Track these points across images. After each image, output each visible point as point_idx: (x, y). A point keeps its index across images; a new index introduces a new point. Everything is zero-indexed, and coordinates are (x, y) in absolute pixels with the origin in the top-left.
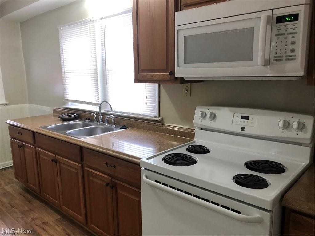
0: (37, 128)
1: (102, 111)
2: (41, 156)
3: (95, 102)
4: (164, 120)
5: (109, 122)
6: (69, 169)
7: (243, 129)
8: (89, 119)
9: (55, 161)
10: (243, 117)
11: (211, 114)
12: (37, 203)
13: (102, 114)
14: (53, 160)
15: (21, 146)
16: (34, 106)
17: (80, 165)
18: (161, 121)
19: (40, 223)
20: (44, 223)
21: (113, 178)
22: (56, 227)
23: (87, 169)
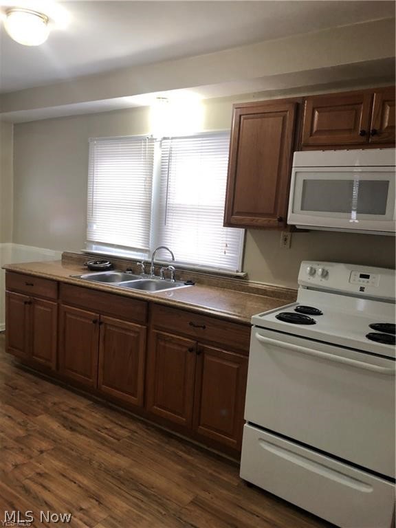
0: (66, 277)
1: (156, 261)
2: (68, 316)
3: (143, 248)
4: (249, 276)
5: (166, 276)
6: (124, 332)
7: (362, 289)
8: (131, 270)
9: (98, 322)
10: (362, 276)
11: (323, 270)
13: (155, 264)
14: (95, 322)
15: (30, 302)
16: (23, 247)
17: (145, 327)
18: (245, 278)
19: (67, 409)
20: (73, 409)
21: (198, 342)
22: (93, 414)
23: (156, 331)
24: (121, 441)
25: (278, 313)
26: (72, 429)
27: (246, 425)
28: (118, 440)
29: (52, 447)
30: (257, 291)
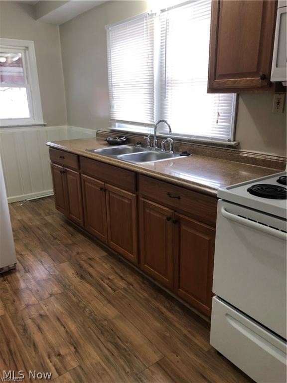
0: (83, 151)
1: (158, 134)
2: (86, 183)
3: (149, 123)
4: (241, 145)
6: (121, 199)
8: (140, 144)
9: (103, 189)
12: (80, 237)
13: (157, 137)
14: (101, 189)
15: (64, 172)
16: (74, 128)
17: (134, 195)
18: (237, 147)
19: (85, 258)
20: (90, 259)
21: (176, 211)
22: (104, 264)
23: (143, 199)
24: (116, 292)
25: (250, 186)
26: (82, 277)
27: (214, 298)
28: (114, 291)
29: (61, 292)
30: (248, 160)
